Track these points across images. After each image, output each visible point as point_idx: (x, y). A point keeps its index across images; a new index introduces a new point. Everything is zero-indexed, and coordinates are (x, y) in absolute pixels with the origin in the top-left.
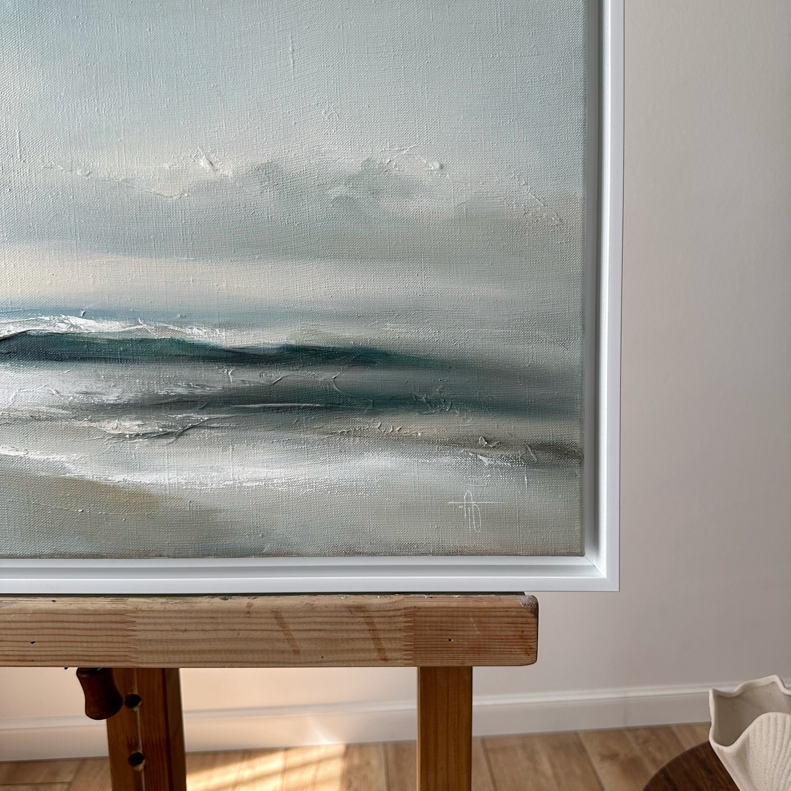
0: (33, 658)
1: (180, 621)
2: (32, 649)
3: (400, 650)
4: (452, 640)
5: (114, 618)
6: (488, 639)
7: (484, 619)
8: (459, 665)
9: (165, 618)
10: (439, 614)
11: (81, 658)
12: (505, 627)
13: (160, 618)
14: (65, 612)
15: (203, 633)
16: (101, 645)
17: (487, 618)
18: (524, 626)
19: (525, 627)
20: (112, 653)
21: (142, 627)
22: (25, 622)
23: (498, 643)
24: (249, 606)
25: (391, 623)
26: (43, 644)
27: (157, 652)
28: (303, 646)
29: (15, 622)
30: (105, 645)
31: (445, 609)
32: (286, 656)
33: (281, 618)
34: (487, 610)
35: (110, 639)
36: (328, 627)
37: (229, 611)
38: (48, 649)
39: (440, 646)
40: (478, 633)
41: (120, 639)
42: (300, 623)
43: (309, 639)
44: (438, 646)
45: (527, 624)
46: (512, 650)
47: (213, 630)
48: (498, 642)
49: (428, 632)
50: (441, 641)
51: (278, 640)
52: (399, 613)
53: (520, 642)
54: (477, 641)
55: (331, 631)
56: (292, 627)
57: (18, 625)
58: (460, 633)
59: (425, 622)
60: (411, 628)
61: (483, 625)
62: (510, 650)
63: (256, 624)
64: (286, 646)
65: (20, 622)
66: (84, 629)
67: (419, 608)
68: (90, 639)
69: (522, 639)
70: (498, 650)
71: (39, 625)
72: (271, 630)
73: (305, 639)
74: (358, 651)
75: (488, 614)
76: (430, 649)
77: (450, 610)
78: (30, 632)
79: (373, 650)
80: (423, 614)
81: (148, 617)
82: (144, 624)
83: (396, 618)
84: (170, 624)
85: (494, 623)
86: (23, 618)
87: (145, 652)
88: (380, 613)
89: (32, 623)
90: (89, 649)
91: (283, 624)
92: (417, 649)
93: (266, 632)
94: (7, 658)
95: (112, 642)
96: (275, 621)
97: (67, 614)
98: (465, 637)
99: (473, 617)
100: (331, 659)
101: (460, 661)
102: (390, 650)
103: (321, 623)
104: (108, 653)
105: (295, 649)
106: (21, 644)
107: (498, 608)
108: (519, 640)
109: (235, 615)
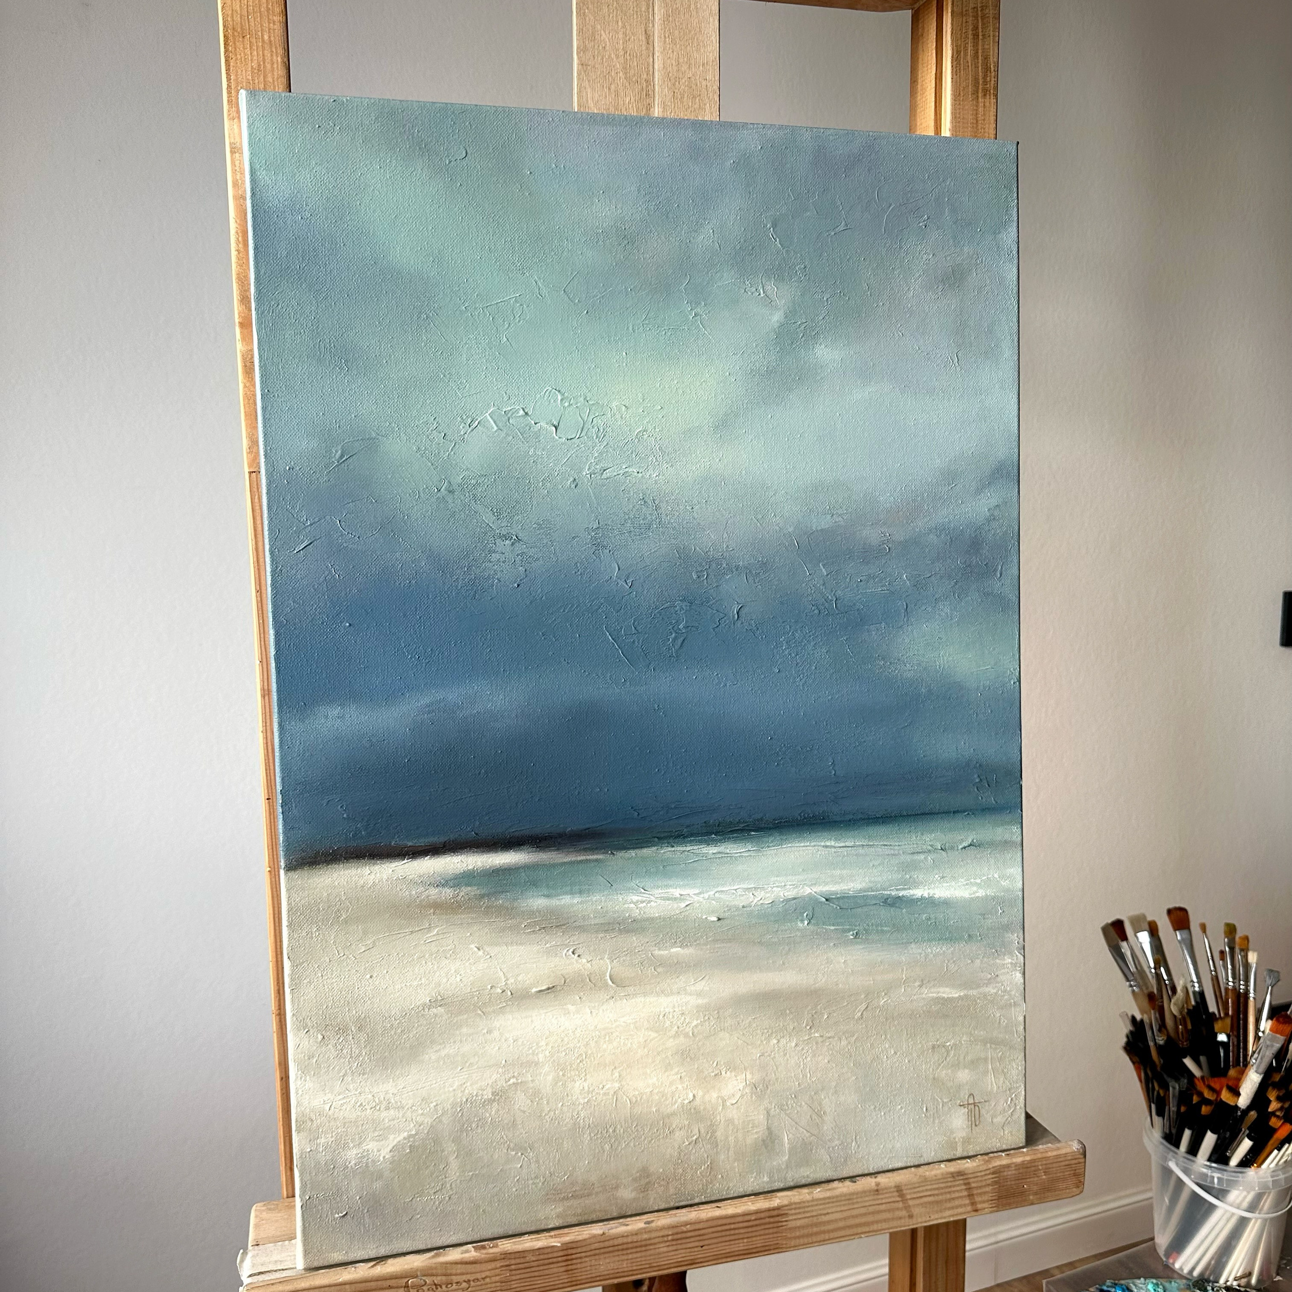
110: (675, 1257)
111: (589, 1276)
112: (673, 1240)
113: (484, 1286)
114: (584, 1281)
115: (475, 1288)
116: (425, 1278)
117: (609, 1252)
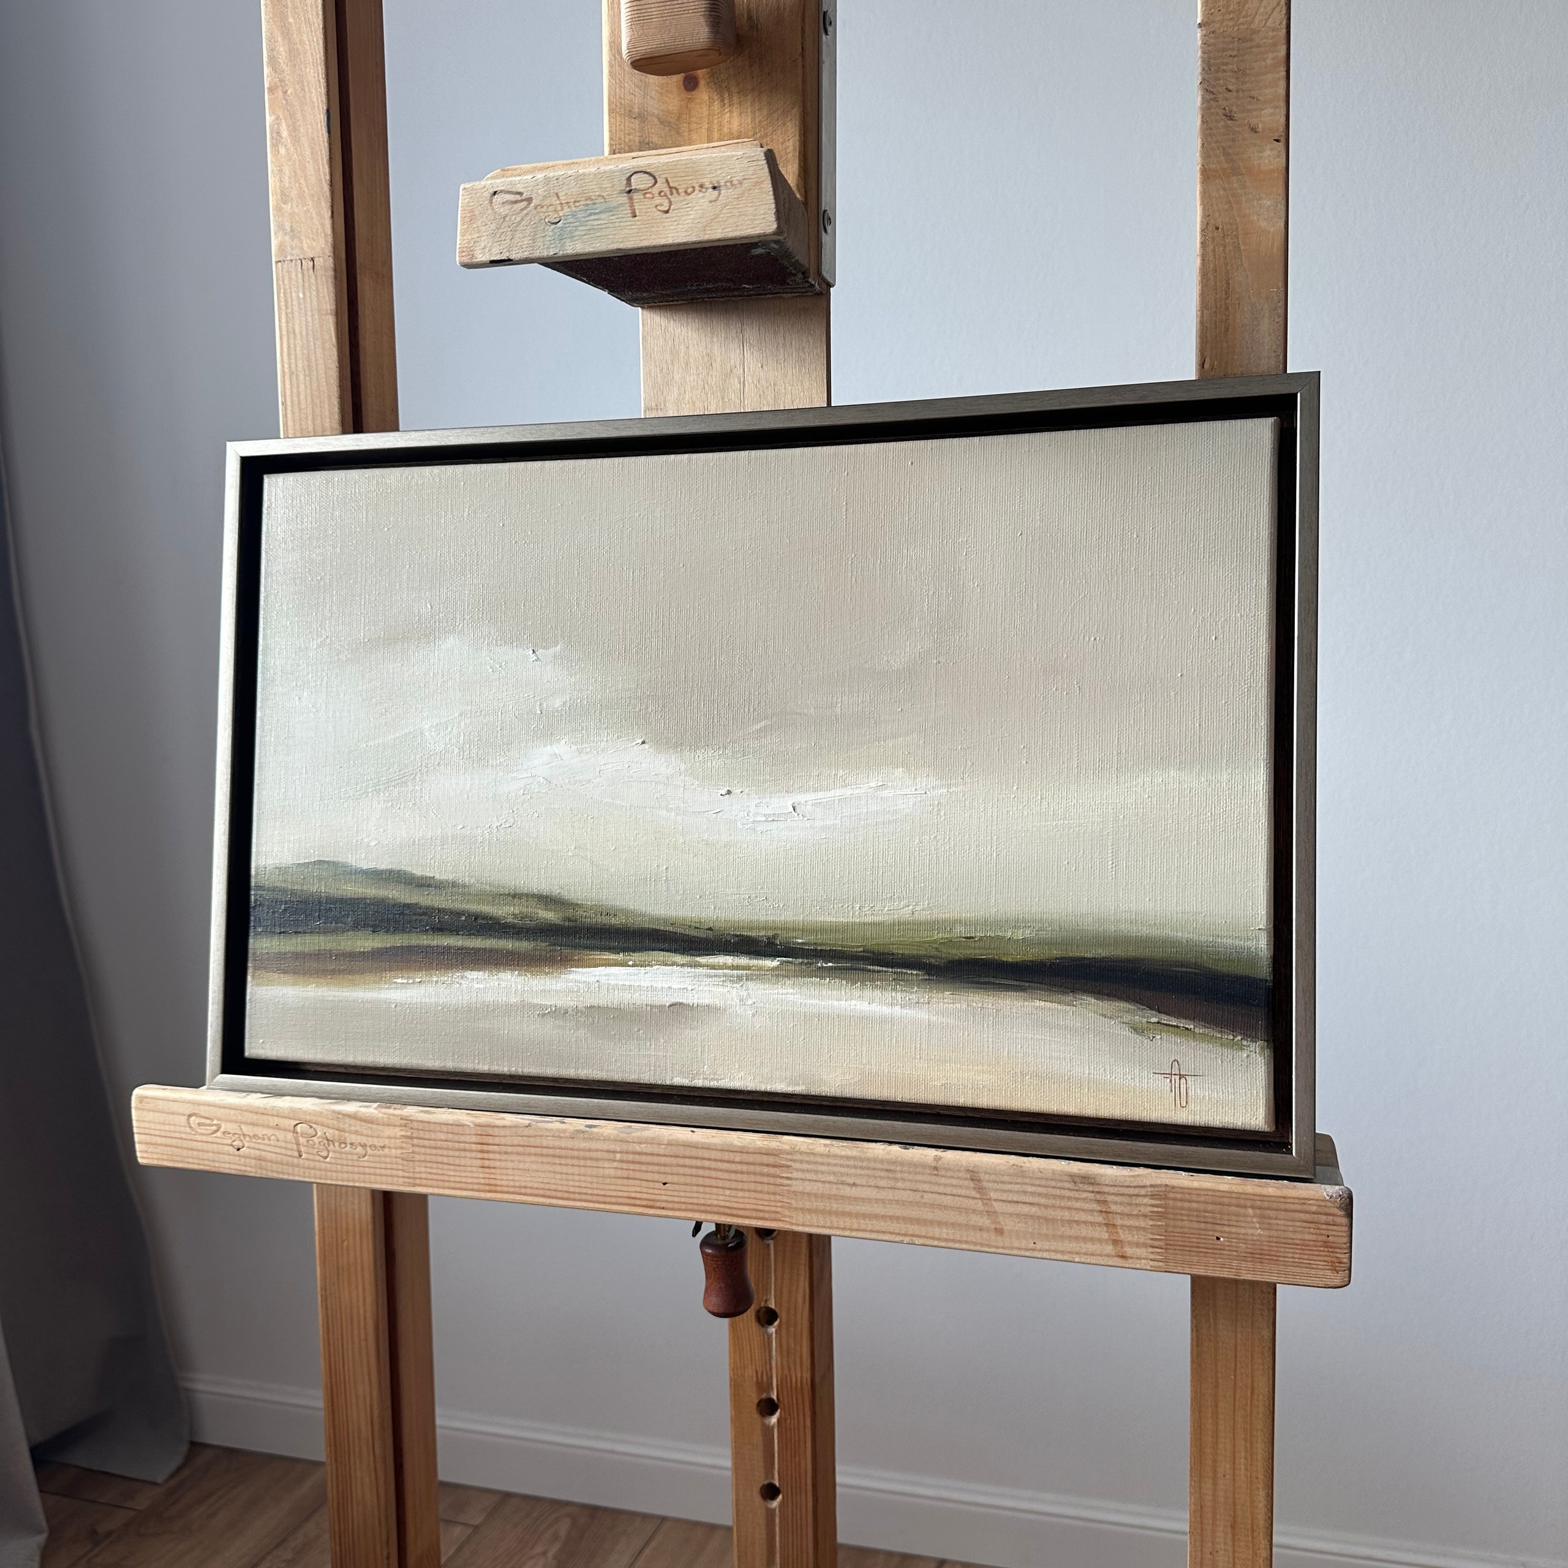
0: (663, 1205)
1: (847, 1172)
2: (663, 1192)
3: (1145, 1245)
4: (1222, 1239)
5: (766, 1159)
6: (1276, 1242)
7: (1269, 1212)
8: (1232, 1277)
9: (828, 1164)
10: (1202, 1199)
11: (722, 1210)
12: (1301, 1227)
13: (822, 1164)
14: (706, 1146)
15: (877, 1190)
16: (747, 1194)
17: (1274, 1212)
18: (1330, 1227)
19: (1332, 1230)
20: (761, 1208)
21: (800, 1175)
22: (658, 1155)
23: (1291, 1250)
24: (937, 1159)
25: (1132, 1204)
26: (677, 1187)
27: (816, 1211)
28: (1008, 1224)
29: (647, 1154)
30: (753, 1195)
31: (1210, 1193)
32: (985, 1235)
33: (980, 1180)
34: (1273, 1199)
35: (759, 1187)
36: (1043, 1201)
37: (911, 1164)
38: (682, 1194)
39: (1203, 1245)
40: (1260, 1232)
41: (772, 1188)
42: (1004, 1191)
43: (1017, 1214)
44: (1201, 1245)
45: (1334, 1225)
46: (1312, 1262)
47: (889, 1188)
48: (1290, 1248)
49: (1186, 1223)
50: (1205, 1239)
51: (974, 1211)
52: (1143, 1192)
53: (1324, 1251)
54: (1258, 1243)
55: (1046, 1207)
56: (993, 1195)
57: (649, 1159)
58: (1234, 1230)
59: (1182, 1208)
60: (1161, 1216)
61: (1268, 1221)
62: (1308, 1262)
63: (945, 1185)
64: (985, 1222)
65: (652, 1154)
66: (727, 1171)
67: (1173, 1187)
68: (734, 1185)
69: (1327, 1247)
70: (1291, 1260)
71: (674, 1161)
72: (965, 1197)
73: (1011, 1215)
74: (1085, 1239)
75: (1274, 1205)
76: (1188, 1249)
77: (1217, 1194)
78: (662, 1169)
79: (1106, 1241)
80: (1179, 1196)
81: (808, 1162)
82: (803, 1171)
83: (1140, 1198)
84: (834, 1174)
85: (1285, 1220)
86: (655, 1149)
87: (802, 1209)
88: (1116, 1189)
89: (665, 1158)
90: (732, 1199)
91: (980, 1189)
92: (1169, 1247)
93: (957, 1198)
94: (633, 1202)
95: (761, 1192)
96: (972, 1184)
97: (708, 1149)
98: (1241, 1236)
99: (1252, 1207)
100: (1047, 1248)
101: (1234, 1270)
102: (1130, 1244)
103: (1033, 1194)
104: (755, 1207)
105: (998, 1227)
106: (651, 1185)
107: (1290, 1198)
108: (1322, 1249)
109: (918, 1170)
110: (625, 1188)
111: (511, 1183)
112: (622, 1161)
113: (383, 1159)
114: (505, 1189)
115: (372, 1159)
116: (314, 1126)
117: (536, 1155)
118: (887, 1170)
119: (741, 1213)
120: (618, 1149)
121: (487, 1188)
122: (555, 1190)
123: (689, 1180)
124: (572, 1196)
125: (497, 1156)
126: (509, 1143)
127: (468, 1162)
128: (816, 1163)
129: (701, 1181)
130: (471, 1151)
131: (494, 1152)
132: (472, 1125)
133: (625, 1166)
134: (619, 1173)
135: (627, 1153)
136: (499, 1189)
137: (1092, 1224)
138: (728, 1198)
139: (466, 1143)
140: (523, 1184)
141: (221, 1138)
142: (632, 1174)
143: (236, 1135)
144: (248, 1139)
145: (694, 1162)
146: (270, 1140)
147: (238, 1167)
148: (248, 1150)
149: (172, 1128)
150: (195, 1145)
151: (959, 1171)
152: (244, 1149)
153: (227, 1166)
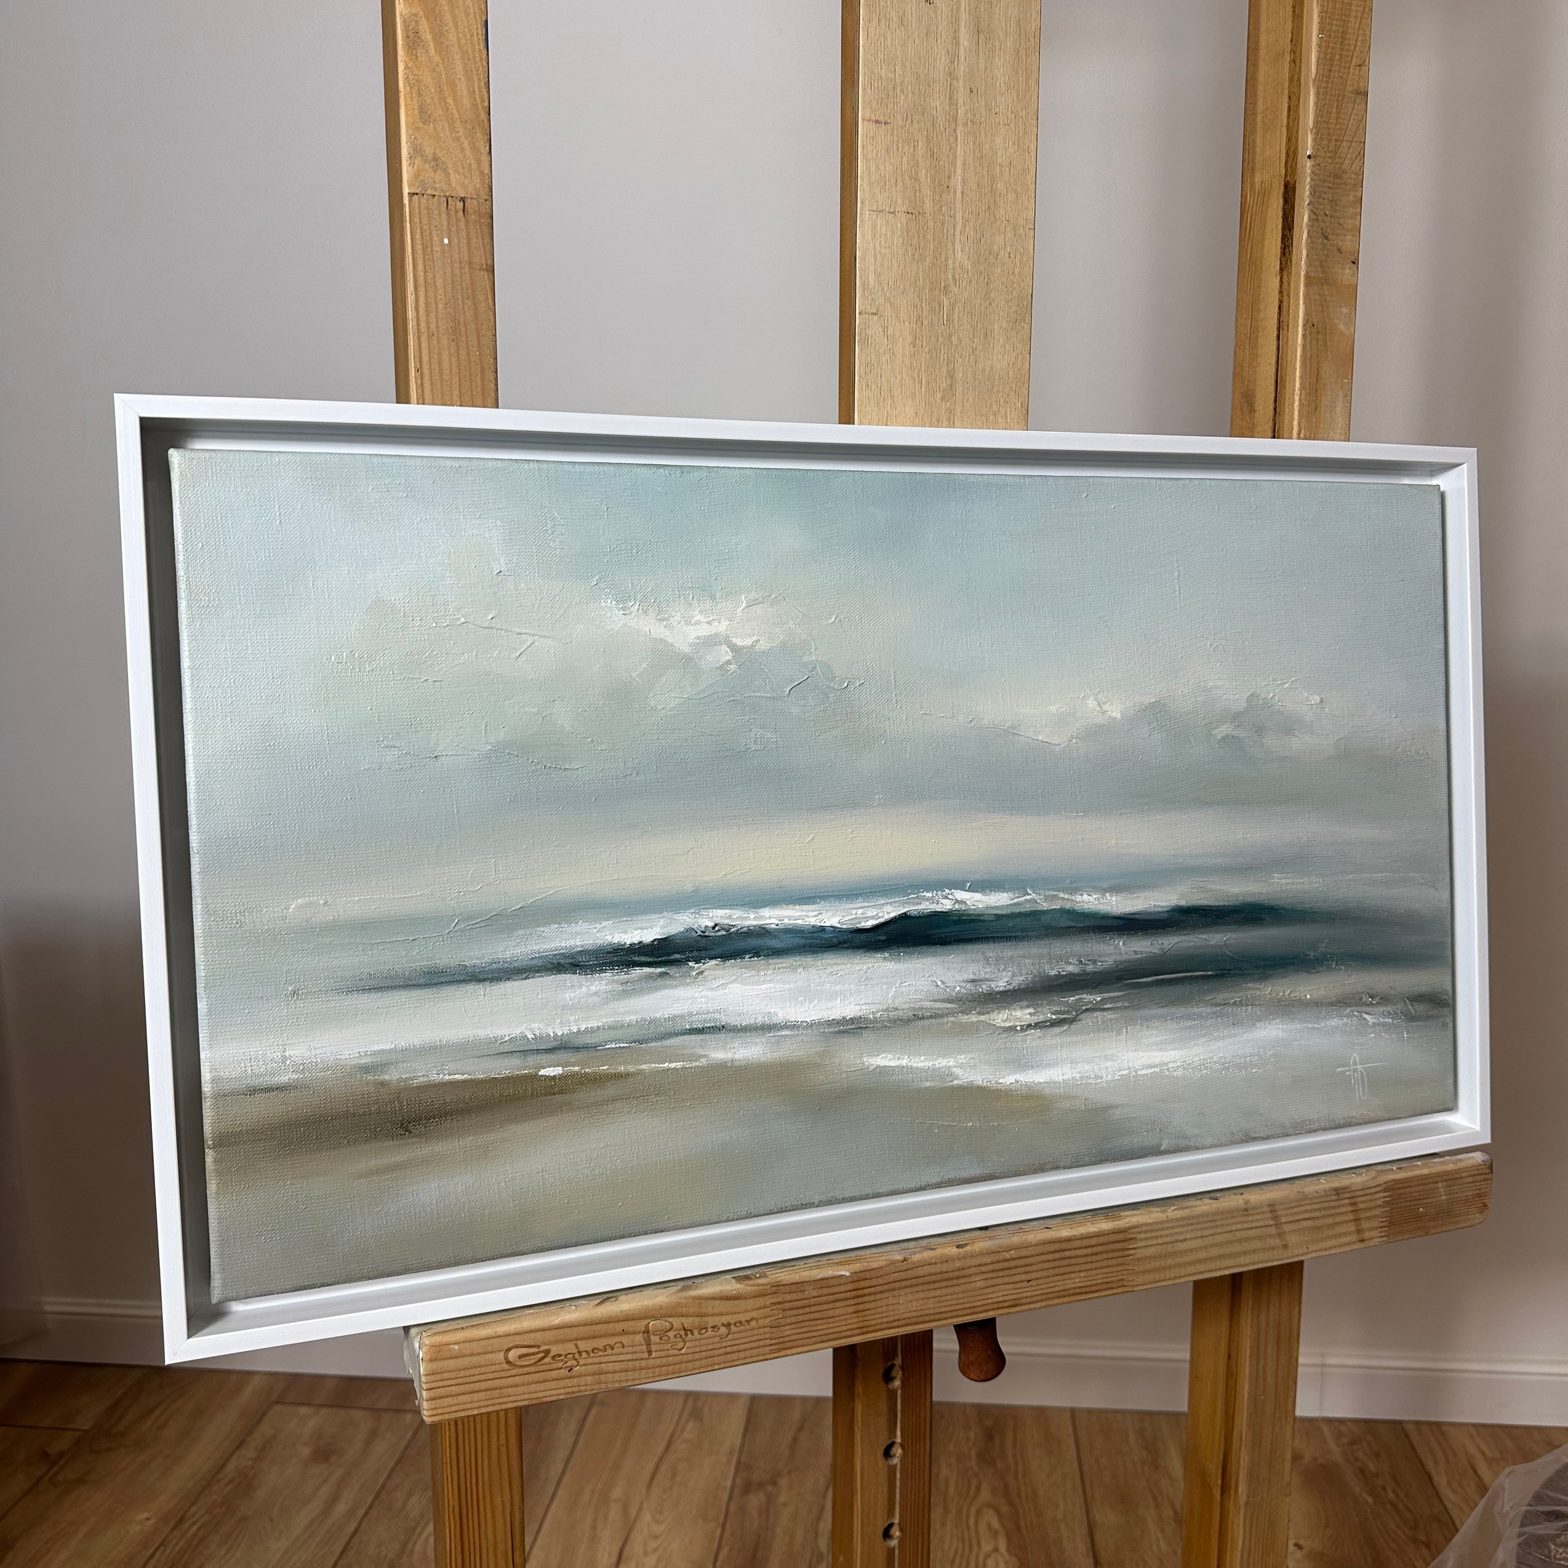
1: (1181, 1230)
2: (1028, 1289)
3: (1377, 1228)
4: (1421, 1209)
5: (1118, 1237)
6: (1452, 1203)
9: (1167, 1228)
11: (1078, 1291)
12: (1467, 1188)
13: (1162, 1229)
14: (1067, 1239)
16: (1100, 1271)
17: (1452, 1181)
18: (1483, 1183)
19: (1483, 1186)
20: (1109, 1279)
22: (1024, 1257)
23: (1459, 1206)
25: (1373, 1200)
26: (1040, 1281)
27: (1154, 1270)
28: (1292, 1239)
30: (1104, 1270)
32: (1276, 1253)
33: (1276, 1211)
35: (1110, 1262)
36: (1316, 1214)
38: (1044, 1286)
39: (1411, 1218)
40: (1444, 1197)
41: (1120, 1260)
42: (1291, 1214)
43: (1300, 1229)
44: (1409, 1218)
46: (1470, 1211)
48: (1459, 1204)
49: (1403, 1205)
50: (1412, 1213)
51: (1270, 1236)
52: (1379, 1189)
54: (1443, 1206)
55: (1318, 1218)
56: (1284, 1220)
57: (1019, 1262)
58: (1429, 1201)
59: (1402, 1194)
60: (1388, 1203)
61: (1449, 1189)
63: (1252, 1221)
64: (1275, 1242)
65: (1020, 1258)
66: (1084, 1256)
67: (1399, 1178)
68: (1089, 1266)
69: (1479, 1198)
70: (1458, 1213)
72: (1265, 1226)
73: (1294, 1231)
74: (1341, 1235)
75: (1454, 1177)
76: (1402, 1223)
77: (1424, 1178)
79: (1354, 1232)
80: (1400, 1186)
81: (1151, 1231)
82: (1146, 1239)
83: (1377, 1194)
84: (1171, 1235)
85: (1458, 1185)
86: (1024, 1253)
87: (1142, 1271)
88: (1363, 1191)
90: (1086, 1279)
91: (1276, 1217)
92: (1392, 1225)
93: (1259, 1229)
94: (999, 1306)
96: (1269, 1215)
98: (1434, 1205)
99: (1442, 1181)
100: (1316, 1249)
102: (1369, 1230)
103: (1311, 1211)
104: (1104, 1280)
105: (1285, 1243)
106: (1018, 1285)
108: (1477, 1200)
109: (1234, 1214)
110: (993, 1295)
111: (885, 1320)
112: (993, 1271)
113: (748, 1333)
114: (878, 1327)
115: (735, 1336)
116: (671, 1319)
117: (911, 1286)
118: (1211, 1221)
119: (1093, 1289)
120: (989, 1261)
121: (858, 1331)
122: (927, 1315)
123: (1052, 1272)
124: (944, 1315)
125: (873, 1298)
126: (886, 1282)
127: (843, 1311)
128: (1156, 1230)
129: (1062, 1270)
130: (846, 1299)
131: (869, 1294)
132: (848, 1274)
133: (995, 1274)
134: (990, 1283)
135: (998, 1262)
136: (870, 1329)
137: (1346, 1222)
138: (1083, 1279)
139: (841, 1293)
140: (898, 1317)
141: (549, 1364)
142: (999, 1281)
143: (568, 1356)
144: (584, 1355)
145: (1057, 1255)
146: (612, 1349)
147: (568, 1390)
148: (583, 1368)
149: (483, 1370)
150: (510, 1381)
151: (1263, 1207)
152: (578, 1367)
153: (555, 1392)
